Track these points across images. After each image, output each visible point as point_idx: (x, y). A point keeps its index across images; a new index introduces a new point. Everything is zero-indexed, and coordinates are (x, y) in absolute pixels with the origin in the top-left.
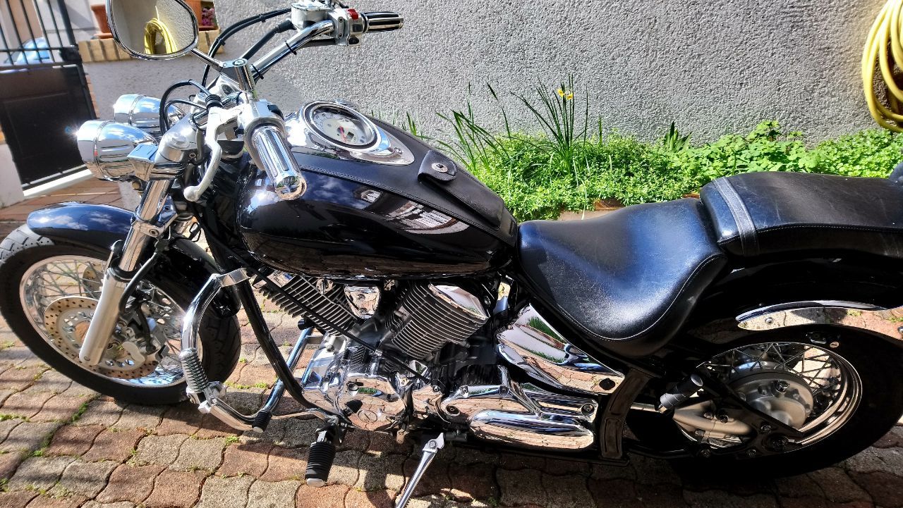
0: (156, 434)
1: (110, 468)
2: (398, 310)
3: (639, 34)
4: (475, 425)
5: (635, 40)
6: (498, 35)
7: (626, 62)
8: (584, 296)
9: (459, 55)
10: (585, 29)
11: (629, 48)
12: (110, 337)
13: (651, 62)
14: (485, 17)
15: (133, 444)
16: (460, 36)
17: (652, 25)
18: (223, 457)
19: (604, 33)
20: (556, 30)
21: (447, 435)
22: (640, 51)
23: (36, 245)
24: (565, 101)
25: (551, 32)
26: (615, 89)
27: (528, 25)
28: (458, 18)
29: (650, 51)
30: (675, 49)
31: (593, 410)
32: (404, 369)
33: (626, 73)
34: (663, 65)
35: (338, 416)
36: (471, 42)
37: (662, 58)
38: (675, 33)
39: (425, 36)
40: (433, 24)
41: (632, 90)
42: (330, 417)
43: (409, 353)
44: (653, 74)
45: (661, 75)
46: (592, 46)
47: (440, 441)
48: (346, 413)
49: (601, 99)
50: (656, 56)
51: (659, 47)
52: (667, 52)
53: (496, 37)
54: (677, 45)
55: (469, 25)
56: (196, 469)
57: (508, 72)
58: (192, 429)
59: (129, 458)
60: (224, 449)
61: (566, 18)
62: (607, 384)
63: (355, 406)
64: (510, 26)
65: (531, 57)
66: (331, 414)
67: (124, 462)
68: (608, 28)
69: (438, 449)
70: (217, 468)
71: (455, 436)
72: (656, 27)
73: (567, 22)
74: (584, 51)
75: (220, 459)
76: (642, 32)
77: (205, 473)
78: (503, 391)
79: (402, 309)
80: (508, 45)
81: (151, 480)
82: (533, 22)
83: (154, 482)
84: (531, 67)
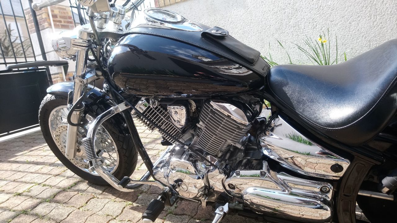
0: (98, 198)
1: (72, 210)
2: (199, 123)
3: (364, 8)
4: (247, 198)
5: (362, 11)
6: (285, 20)
7: (358, 24)
8: (313, 102)
9: (265, 32)
10: (332, 10)
11: (359, 17)
12: (76, 144)
13: (373, 22)
14: (277, 12)
15: (86, 201)
16: (265, 23)
17: (372, 2)
18: (122, 211)
19: (343, 11)
20: (315, 13)
21: (230, 204)
22: (366, 17)
23: (50, 100)
24: (322, 45)
25: (313, 14)
26: (353, 39)
27: (300, 12)
28: (264, 15)
29: (372, 16)
30: (389, 12)
31: (329, 191)
32: (203, 159)
33: (359, 30)
34: (381, 23)
35: (170, 188)
36: (270, 26)
37: (381, 19)
38: (388, 4)
39: (248, 26)
40: (251, 20)
41: (363, 38)
42: (165, 187)
43: (206, 150)
44: (375, 28)
45: (381, 28)
46: (337, 18)
47: (226, 208)
48: (174, 186)
49: (345, 45)
50: (376, 18)
51: (378, 13)
52: (383, 15)
53: (283, 21)
54: (390, 10)
55: (269, 17)
56: (108, 215)
57: (291, 37)
58: (114, 197)
59: (82, 207)
60: (124, 208)
61: (320, 6)
62: (336, 168)
63: (179, 182)
64: (290, 14)
65: (303, 28)
66: (166, 186)
67: (79, 209)
68: (345, 8)
69: (224, 212)
70: (118, 216)
71: (235, 205)
72: (375, 3)
73: (321, 8)
74: (333, 21)
75: (121, 212)
76: (366, 7)
77: (111, 218)
78: (263, 174)
79: (201, 123)
80: (290, 23)
81: (86, 218)
82: (302, 11)
83: (87, 219)
84: (303, 33)
